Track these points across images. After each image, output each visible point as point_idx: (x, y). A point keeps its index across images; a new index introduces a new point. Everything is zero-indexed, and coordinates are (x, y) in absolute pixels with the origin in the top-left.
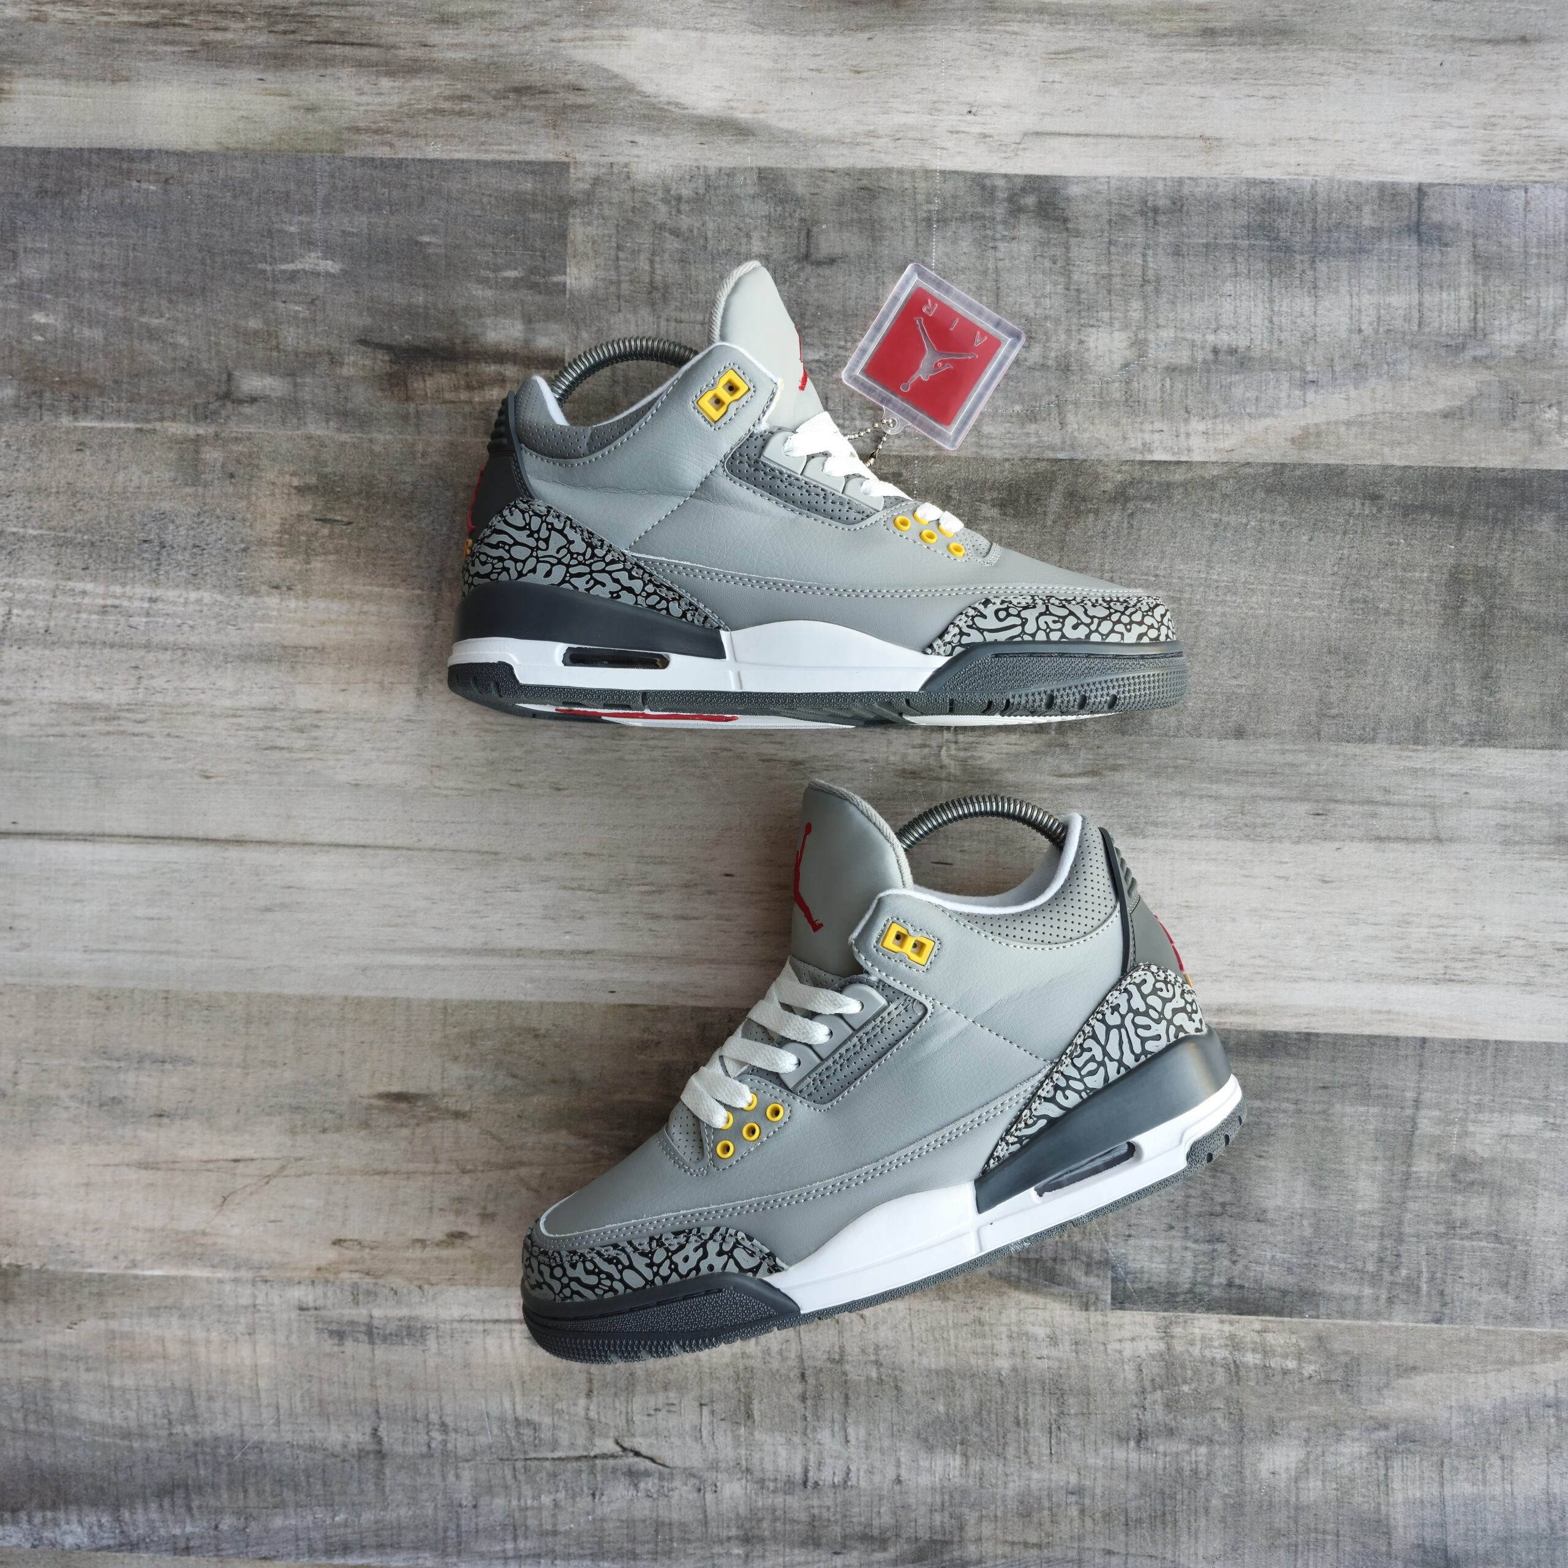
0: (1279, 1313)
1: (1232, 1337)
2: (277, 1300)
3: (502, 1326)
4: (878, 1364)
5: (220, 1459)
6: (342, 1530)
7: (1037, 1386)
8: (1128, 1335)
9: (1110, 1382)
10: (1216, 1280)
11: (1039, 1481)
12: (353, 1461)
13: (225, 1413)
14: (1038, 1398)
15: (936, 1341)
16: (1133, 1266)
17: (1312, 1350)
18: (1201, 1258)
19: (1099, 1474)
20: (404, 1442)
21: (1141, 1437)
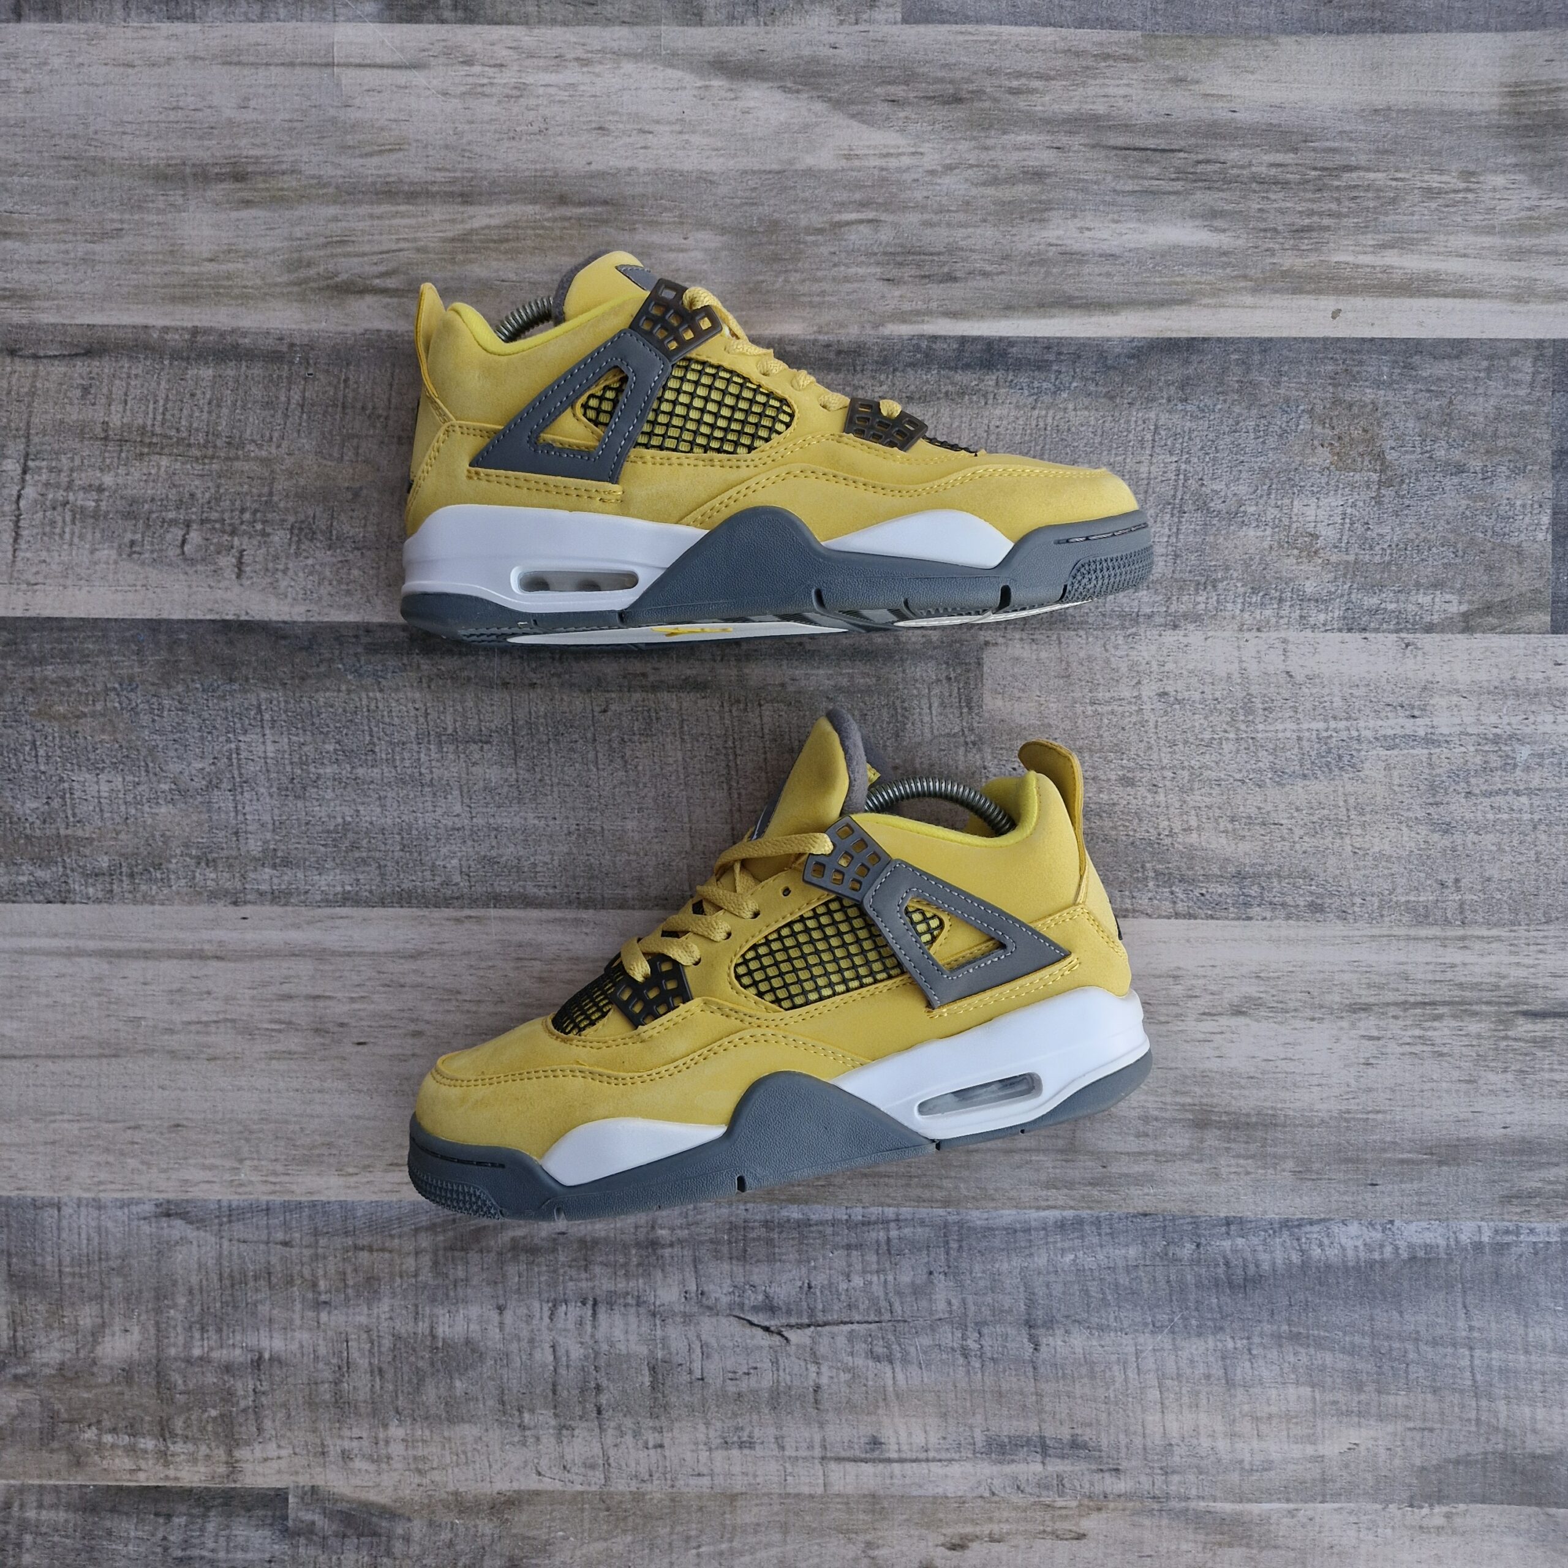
0: (120, 1488)
1: (166, 1464)
2: (1143, 1479)
3: (908, 1455)
4: (522, 1427)
5: (1196, 1314)
6: (1067, 1245)
7: (363, 1410)
8: (268, 1464)
9: (289, 1416)
10: (183, 1520)
11: (360, 1314)
12: (1059, 1317)
13: (1192, 1361)
14: (361, 1398)
15: (465, 1453)
16: (268, 1533)
17: (88, 1455)
18: (197, 1541)
19: (298, 1322)
20: (1006, 1337)
21: (257, 1363)
